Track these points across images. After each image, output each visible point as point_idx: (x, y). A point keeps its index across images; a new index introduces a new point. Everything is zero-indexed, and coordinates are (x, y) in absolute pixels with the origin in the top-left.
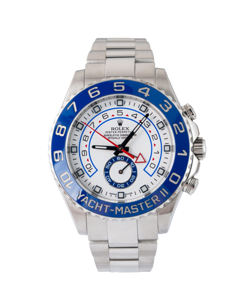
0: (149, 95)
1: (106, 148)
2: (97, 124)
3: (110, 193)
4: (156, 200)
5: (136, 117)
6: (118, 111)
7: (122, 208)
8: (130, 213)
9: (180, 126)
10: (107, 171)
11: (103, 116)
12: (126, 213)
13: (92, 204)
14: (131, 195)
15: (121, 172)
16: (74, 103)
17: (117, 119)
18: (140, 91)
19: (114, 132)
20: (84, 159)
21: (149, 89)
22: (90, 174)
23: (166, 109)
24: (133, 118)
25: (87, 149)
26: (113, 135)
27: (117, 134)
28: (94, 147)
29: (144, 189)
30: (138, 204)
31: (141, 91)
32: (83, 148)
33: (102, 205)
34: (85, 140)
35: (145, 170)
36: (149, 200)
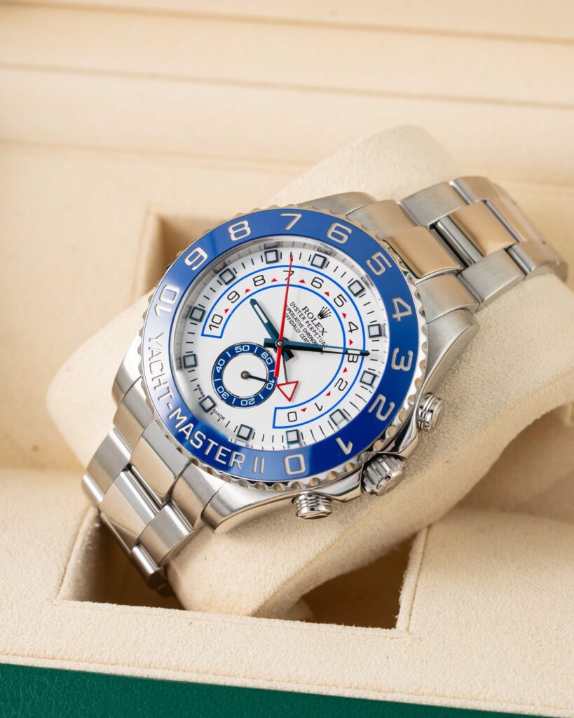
1: (266, 321)
2: (295, 279)
3: (198, 385)
4: (238, 462)
5: (351, 331)
6: (341, 295)
7: (185, 418)
8: (187, 438)
9: (387, 407)
11: (316, 280)
12: (182, 432)
14: (221, 420)
15: (246, 376)
16: (299, 216)
17: (326, 305)
18: (396, 301)
19: (302, 316)
20: (225, 303)
21: (409, 313)
22: (207, 331)
23: (398, 363)
24: (347, 328)
25: (243, 295)
26: (296, 319)
27: (303, 322)
28: (254, 302)
29: (245, 433)
30: (210, 440)
31: (398, 303)
32: (240, 288)
33: (167, 385)
34: (255, 282)
35: (278, 410)
36: (230, 451)
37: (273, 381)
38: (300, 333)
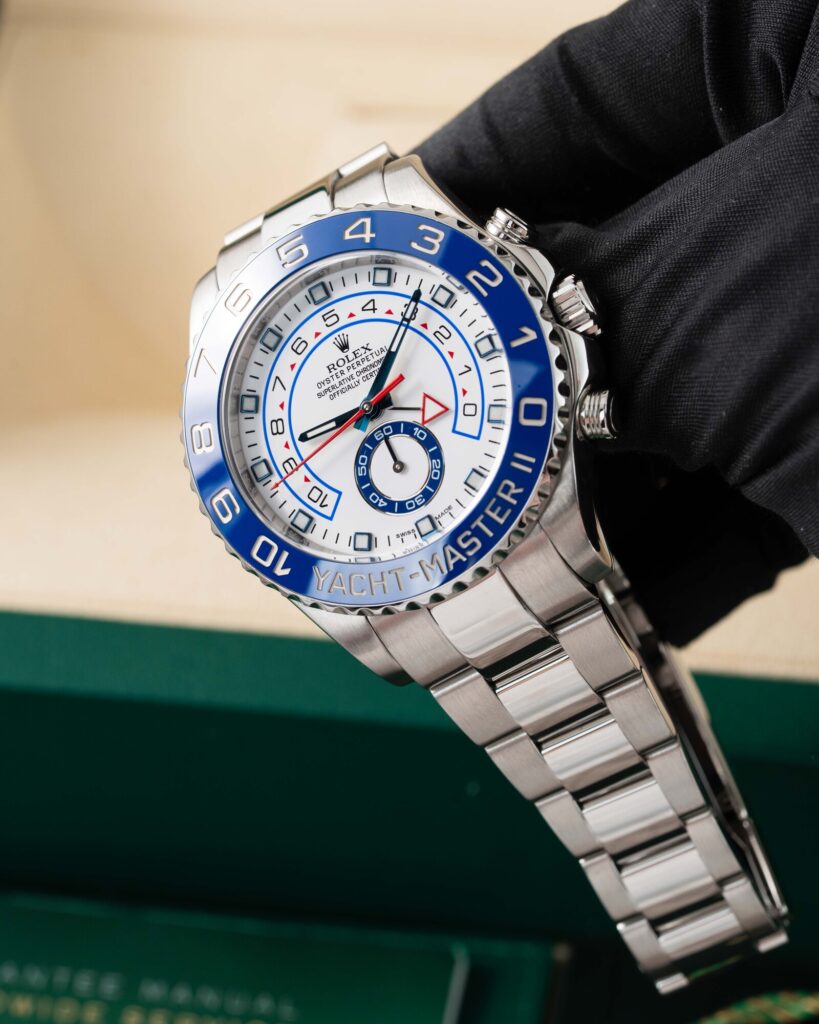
0: (374, 235)
1: (333, 424)
2: (288, 378)
3: (398, 536)
4: (514, 491)
6: (323, 316)
7: (437, 557)
8: (464, 559)
9: (486, 272)
10: (364, 482)
11: (295, 348)
12: (454, 564)
13: (359, 585)
14: (451, 511)
15: (399, 467)
17: (332, 338)
18: (347, 236)
19: (339, 374)
20: (296, 480)
21: (368, 221)
22: (327, 511)
23: (431, 246)
24: (370, 315)
25: (292, 453)
26: (340, 383)
27: (347, 374)
28: (304, 438)
29: (476, 480)
30: (473, 526)
31: (351, 233)
32: (281, 455)
34: (278, 433)
35: (457, 429)
36: (494, 500)
37: (416, 429)
38: (361, 381)
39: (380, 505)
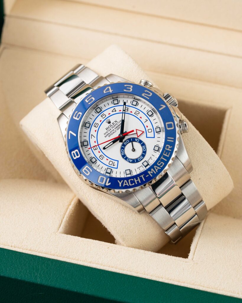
0: (112, 90)
1: (112, 143)
2: (95, 134)
3: (138, 168)
4: (170, 147)
5: (115, 111)
6: (101, 116)
7: (152, 170)
8: (160, 168)
9: (147, 93)
10: (124, 156)
11: (95, 126)
12: (157, 170)
13: (132, 182)
14: (151, 158)
15: (134, 150)
16: (70, 132)
17: (105, 121)
18: (105, 92)
19: (110, 130)
20: (104, 161)
21: (110, 88)
23: (130, 90)
24: (115, 113)
25: (101, 153)
26: (111, 132)
27: (112, 129)
28: (104, 148)
29: (157, 148)
30: (161, 159)
32: (98, 155)
33: (138, 178)
34: (96, 149)
35: (147, 137)
36: (165, 151)
37: (136, 139)
38: (117, 130)
39: (130, 161)
